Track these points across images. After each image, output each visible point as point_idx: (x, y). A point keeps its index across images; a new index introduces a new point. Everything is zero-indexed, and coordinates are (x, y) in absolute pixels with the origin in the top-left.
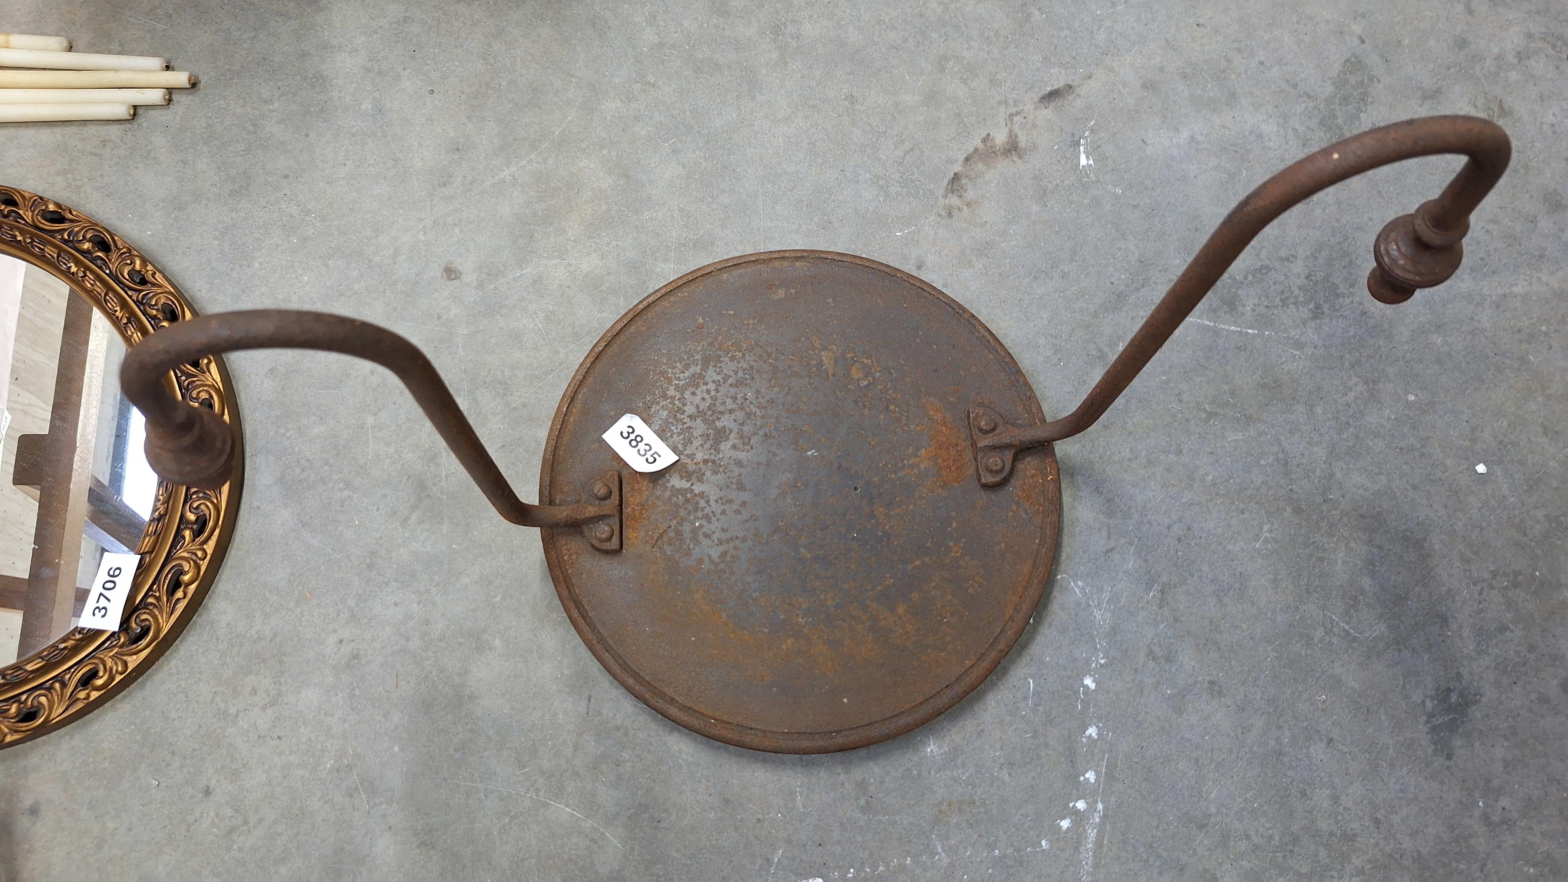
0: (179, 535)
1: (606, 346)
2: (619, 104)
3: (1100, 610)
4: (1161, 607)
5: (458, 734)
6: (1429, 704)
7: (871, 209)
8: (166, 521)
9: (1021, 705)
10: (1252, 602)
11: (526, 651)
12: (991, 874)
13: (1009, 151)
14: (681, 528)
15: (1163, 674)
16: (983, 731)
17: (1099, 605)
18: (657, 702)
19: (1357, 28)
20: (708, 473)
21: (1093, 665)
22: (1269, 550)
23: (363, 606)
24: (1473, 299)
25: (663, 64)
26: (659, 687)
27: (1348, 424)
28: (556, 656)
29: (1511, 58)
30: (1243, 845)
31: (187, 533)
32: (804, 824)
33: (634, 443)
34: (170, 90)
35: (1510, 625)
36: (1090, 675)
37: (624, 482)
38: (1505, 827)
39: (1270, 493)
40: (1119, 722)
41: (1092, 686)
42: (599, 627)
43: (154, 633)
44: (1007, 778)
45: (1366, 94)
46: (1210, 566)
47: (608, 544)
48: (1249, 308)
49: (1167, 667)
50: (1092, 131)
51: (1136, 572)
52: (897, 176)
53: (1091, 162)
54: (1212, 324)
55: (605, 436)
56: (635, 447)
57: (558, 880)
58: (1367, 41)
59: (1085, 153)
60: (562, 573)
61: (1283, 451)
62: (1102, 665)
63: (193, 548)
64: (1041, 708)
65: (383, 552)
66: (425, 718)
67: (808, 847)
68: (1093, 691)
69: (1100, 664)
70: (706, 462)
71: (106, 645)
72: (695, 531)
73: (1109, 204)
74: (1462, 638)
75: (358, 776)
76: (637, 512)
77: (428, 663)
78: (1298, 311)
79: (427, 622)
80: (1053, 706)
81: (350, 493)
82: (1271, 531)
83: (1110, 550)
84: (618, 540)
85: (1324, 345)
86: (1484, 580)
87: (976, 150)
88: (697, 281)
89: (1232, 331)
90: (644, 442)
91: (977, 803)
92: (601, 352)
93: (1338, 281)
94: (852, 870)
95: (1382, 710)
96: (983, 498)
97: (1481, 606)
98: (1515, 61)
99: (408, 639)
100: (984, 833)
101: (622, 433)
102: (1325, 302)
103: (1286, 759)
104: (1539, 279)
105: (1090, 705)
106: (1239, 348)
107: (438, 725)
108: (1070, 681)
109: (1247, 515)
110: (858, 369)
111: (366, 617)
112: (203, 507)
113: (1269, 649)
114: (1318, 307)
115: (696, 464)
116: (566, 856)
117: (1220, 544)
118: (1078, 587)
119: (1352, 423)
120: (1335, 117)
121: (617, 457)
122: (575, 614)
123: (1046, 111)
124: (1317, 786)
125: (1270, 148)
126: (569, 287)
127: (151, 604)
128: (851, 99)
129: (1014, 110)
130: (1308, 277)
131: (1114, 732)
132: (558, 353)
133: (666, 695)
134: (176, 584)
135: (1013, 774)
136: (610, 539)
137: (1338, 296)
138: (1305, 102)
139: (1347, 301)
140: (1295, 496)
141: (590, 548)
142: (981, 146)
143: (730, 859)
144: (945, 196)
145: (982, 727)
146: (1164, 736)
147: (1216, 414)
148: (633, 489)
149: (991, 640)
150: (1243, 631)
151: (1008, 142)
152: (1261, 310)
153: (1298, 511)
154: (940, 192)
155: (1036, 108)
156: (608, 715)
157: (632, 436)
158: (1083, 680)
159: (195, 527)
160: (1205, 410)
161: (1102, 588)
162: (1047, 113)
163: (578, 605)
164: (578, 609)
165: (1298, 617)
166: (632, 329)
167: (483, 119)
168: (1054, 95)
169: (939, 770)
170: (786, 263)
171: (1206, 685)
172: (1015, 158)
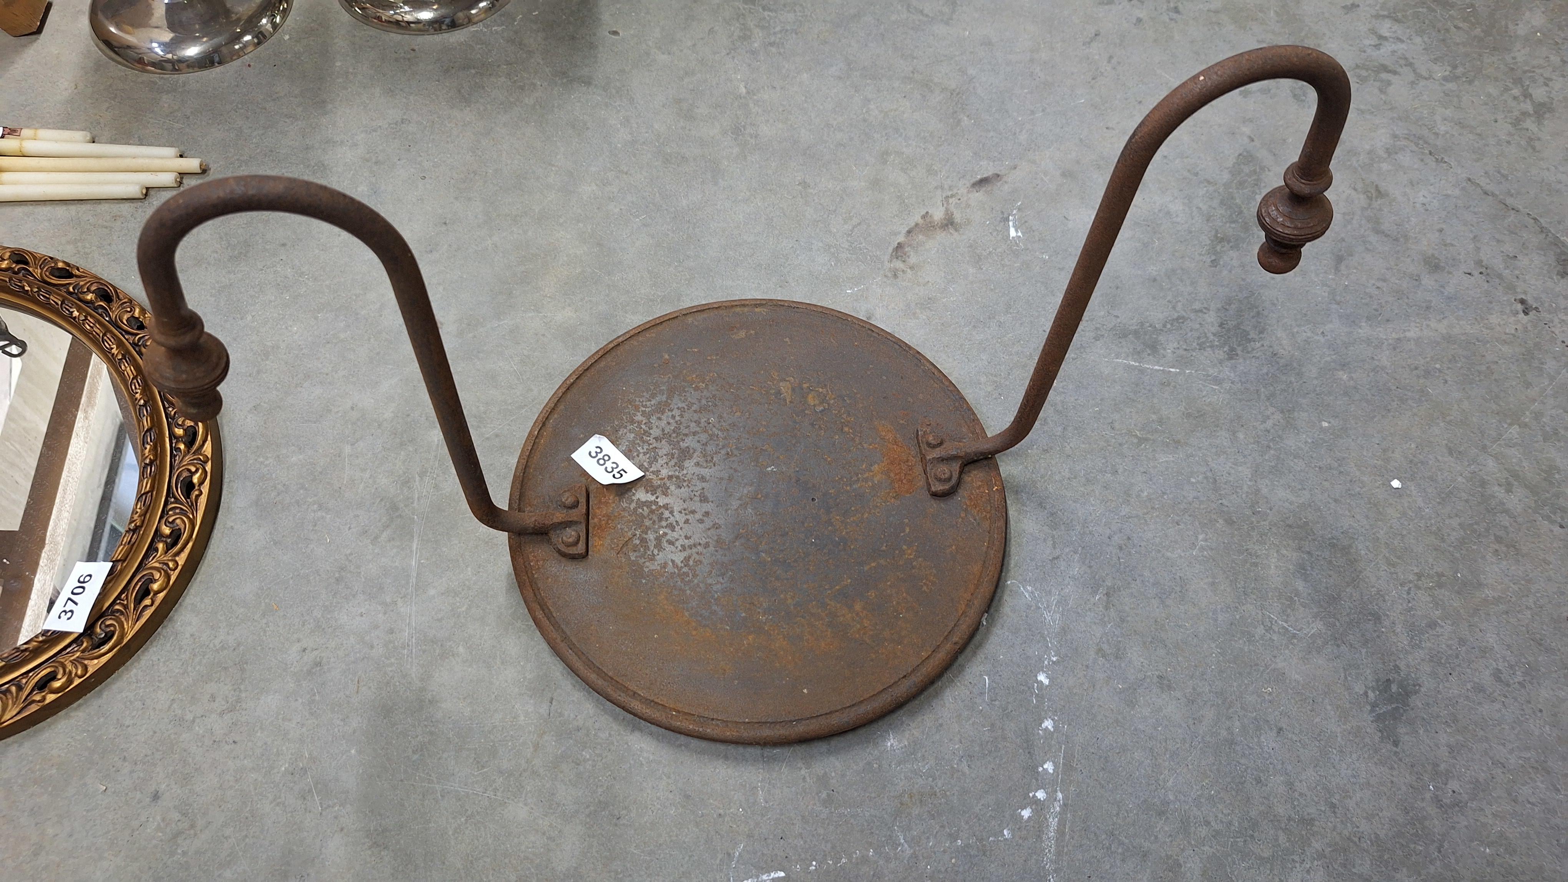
0: (152, 548)
1: (577, 378)
2: (595, 188)
3: (1050, 612)
4: (1107, 608)
5: (417, 736)
6: (1371, 695)
7: (824, 271)
8: (141, 532)
9: (978, 701)
10: (1193, 603)
11: (490, 657)
12: (954, 864)
13: (947, 225)
14: (645, 536)
15: (1114, 669)
16: (941, 725)
17: (1048, 607)
18: (620, 696)
19: (1246, 130)
20: (673, 488)
21: (1046, 662)
22: (1206, 557)
23: (329, 616)
24: (1372, 342)
25: (635, 156)
26: (621, 682)
27: (1269, 447)
28: (519, 662)
29: (1382, 153)
30: (1203, 831)
31: (161, 546)
32: (765, 819)
33: (602, 462)
34: (182, 176)
35: (1439, 621)
36: (1044, 672)
37: (591, 496)
38: (1457, 809)
39: (1202, 507)
40: (1074, 715)
41: (1046, 682)
42: (563, 626)
43: (118, 637)
44: (966, 770)
45: (1258, 180)
46: (1151, 572)
47: (575, 548)
48: (1169, 351)
49: (1117, 663)
50: (1019, 209)
51: (1082, 577)
52: (846, 245)
53: (1020, 234)
54: (1137, 364)
55: (574, 456)
56: (602, 465)
57: (513, 878)
58: (1255, 139)
59: (1014, 226)
60: (528, 577)
61: (1211, 470)
62: (1054, 662)
63: (165, 558)
64: (997, 703)
65: (352, 567)
66: (385, 721)
67: (769, 841)
68: (1047, 686)
69: (1052, 661)
70: (670, 477)
71: (68, 650)
72: (658, 539)
73: (1038, 267)
74: (1396, 635)
75: (312, 778)
76: (604, 522)
77: (390, 669)
78: (1214, 353)
79: (391, 631)
80: (1009, 701)
81: (324, 514)
82: (1206, 540)
83: (1057, 558)
84: (584, 545)
85: (1241, 381)
86: (1410, 582)
87: (917, 225)
88: (664, 324)
89: (1156, 370)
90: (612, 460)
91: (938, 794)
92: (572, 384)
93: (1248, 329)
94: (814, 863)
95: (1327, 701)
96: (934, 506)
97: (1410, 605)
98: (1385, 156)
99: (372, 647)
100: (945, 823)
101: (590, 453)
102: (1239, 345)
103: (1238, 748)
104: (1428, 326)
105: (1044, 699)
106: (1163, 384)
107: (397, 729)
108: (1024, 676)
109: (1182, 526)
110: (814, 397)
111: (331, 627)
112: (178, 521)
113: (1213, 645)
114: (1232, 349)
115: (662, 479)
116: (522, 855)
117: (1159, 551)
118: (1027, 591)
119: (1272, 446)
121: (585, 474)
122: (540, 614)
123: (978, 194)
124: (1271, 773)
125: (1178, 223)
126: (543, 335)
127: (118, 610)
128: (804, 184)
129: (950, 193)
130: (1221, 325)
131: (1070, 724)
132: (532, 390)
133: (628, 689)
134: (145, 592)
135: (973, 766)
136: (576, 543)
137: (1249, 341)
138: (1206, 187)
139: (1258, 345)
140: (1225, 509)
141: (556, 555)
142: (920, 221)
143: (690, 854)
144: (890, 261)
145: (940, 721)
146: (1118, 728)
147: (1147, 440)
148: (600, 502)
149: (946, 634)
150: (1187, 629)
151: (945, 219)
152: (1181, 352)
153: (1230, 522)
154: (887, 258)
155: (968, 192)
156: (569, 716)
157: (600, 456)
158: (1036, 676)
159: (169, 540)
160: (1136, 436)
161: (1050, 591)
162: (978, 196)
163: (543, 607)
164: (543, 610)
165: (1238, 617)
166: (602, 364)
167: (470, 199)
168: (983, 182)
169: (899, 763)
170: (746, 309)
171: (1155, 680)
172: (952, 231)
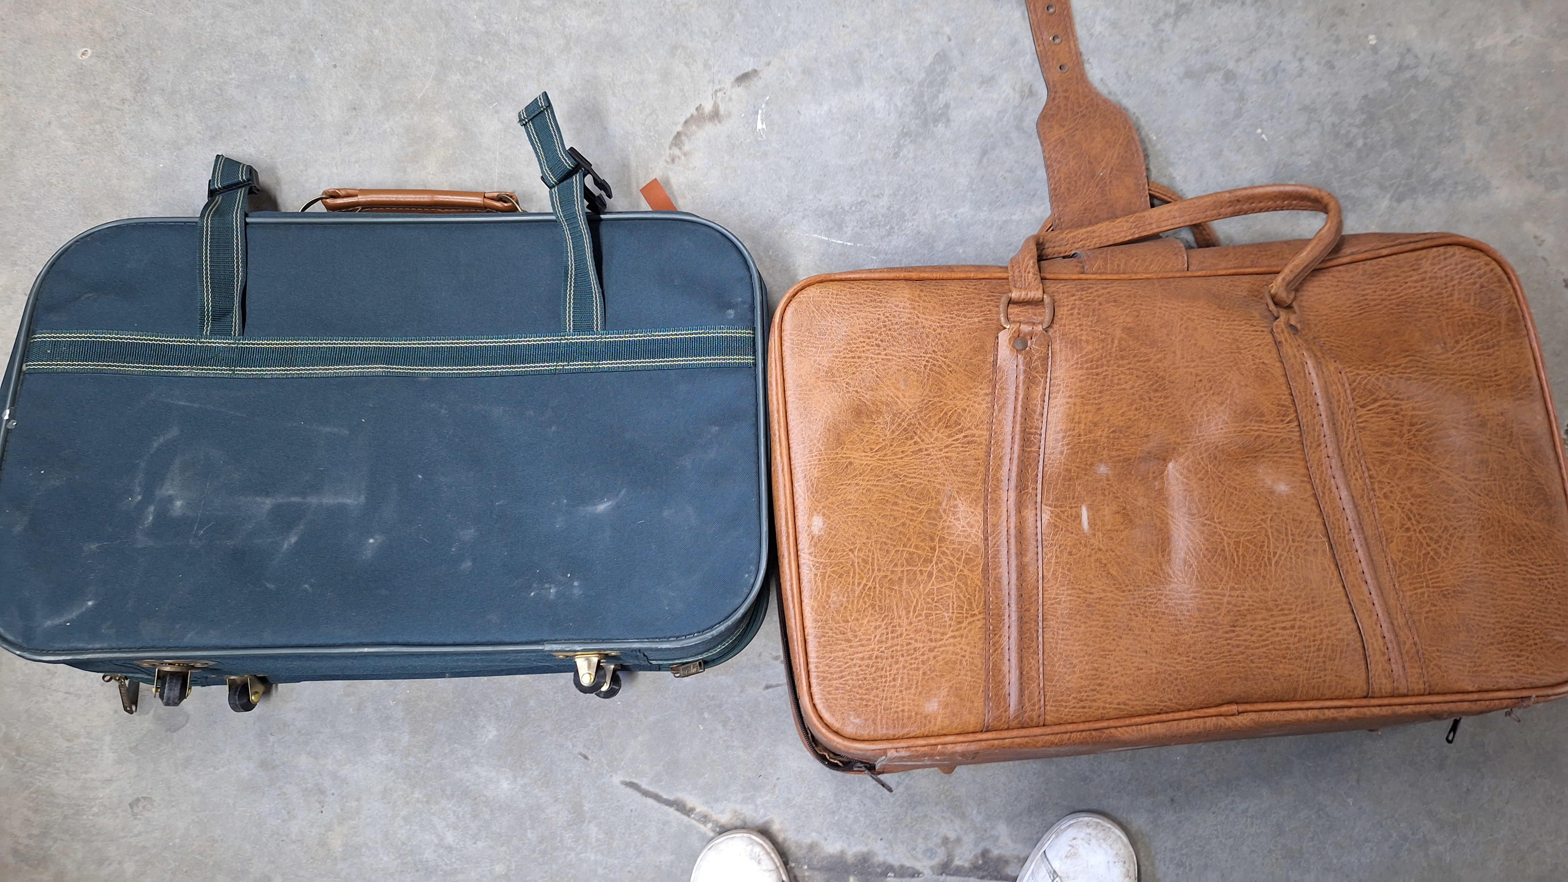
2: (459, 77)
13: (713, 117)
19: (948, 30)
24: (987, 224)
45: (945, 80)
48: (849, 228)
50: (767, 104)
53: (764, 126)
58: (952, 40)
59: (761, 119)
73: (773, 157)
78: (879, 231)
85: (892, 253)
87: (692, 116)
89: (837, 244)
102: (897, 225)
106: (840, 255)
114: (892, 228)
120: (922, 96)
123: (738, 89)
125: (878, 119)
129: (718, 87)
130: (889, 208)
137: (905, 221)
138: (905, 85)
139: (910, 224)
144: (670, 148)
151: (712, 111)
152: (858, 229)
154: (667, 146)
155: (732, 87)
162: (740, 90)
167: (370, 87)
168: (744, 77)
172: (716, 122)
